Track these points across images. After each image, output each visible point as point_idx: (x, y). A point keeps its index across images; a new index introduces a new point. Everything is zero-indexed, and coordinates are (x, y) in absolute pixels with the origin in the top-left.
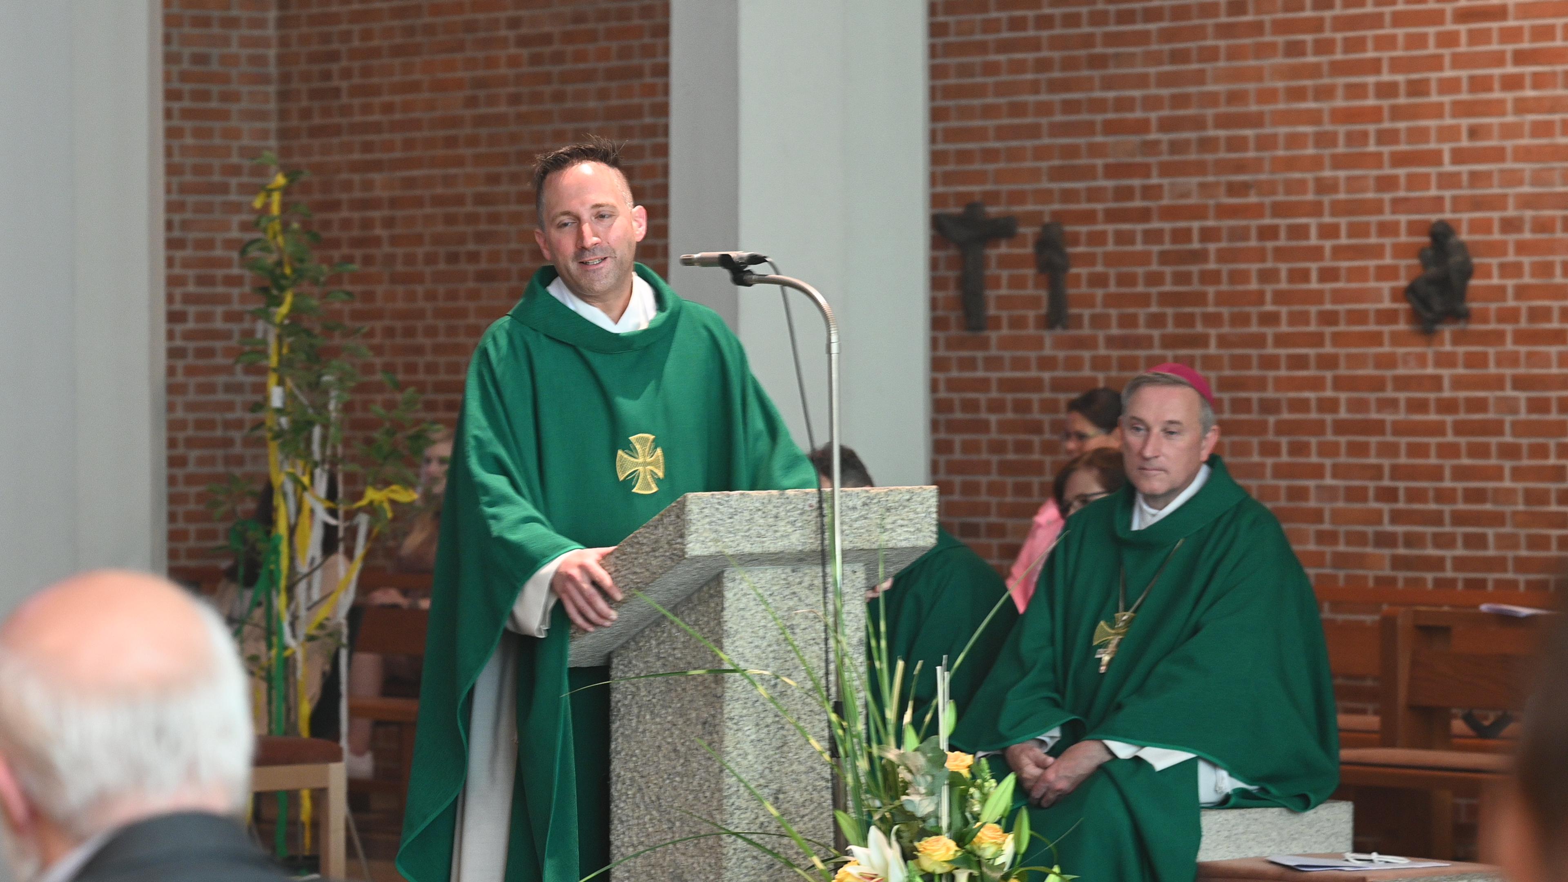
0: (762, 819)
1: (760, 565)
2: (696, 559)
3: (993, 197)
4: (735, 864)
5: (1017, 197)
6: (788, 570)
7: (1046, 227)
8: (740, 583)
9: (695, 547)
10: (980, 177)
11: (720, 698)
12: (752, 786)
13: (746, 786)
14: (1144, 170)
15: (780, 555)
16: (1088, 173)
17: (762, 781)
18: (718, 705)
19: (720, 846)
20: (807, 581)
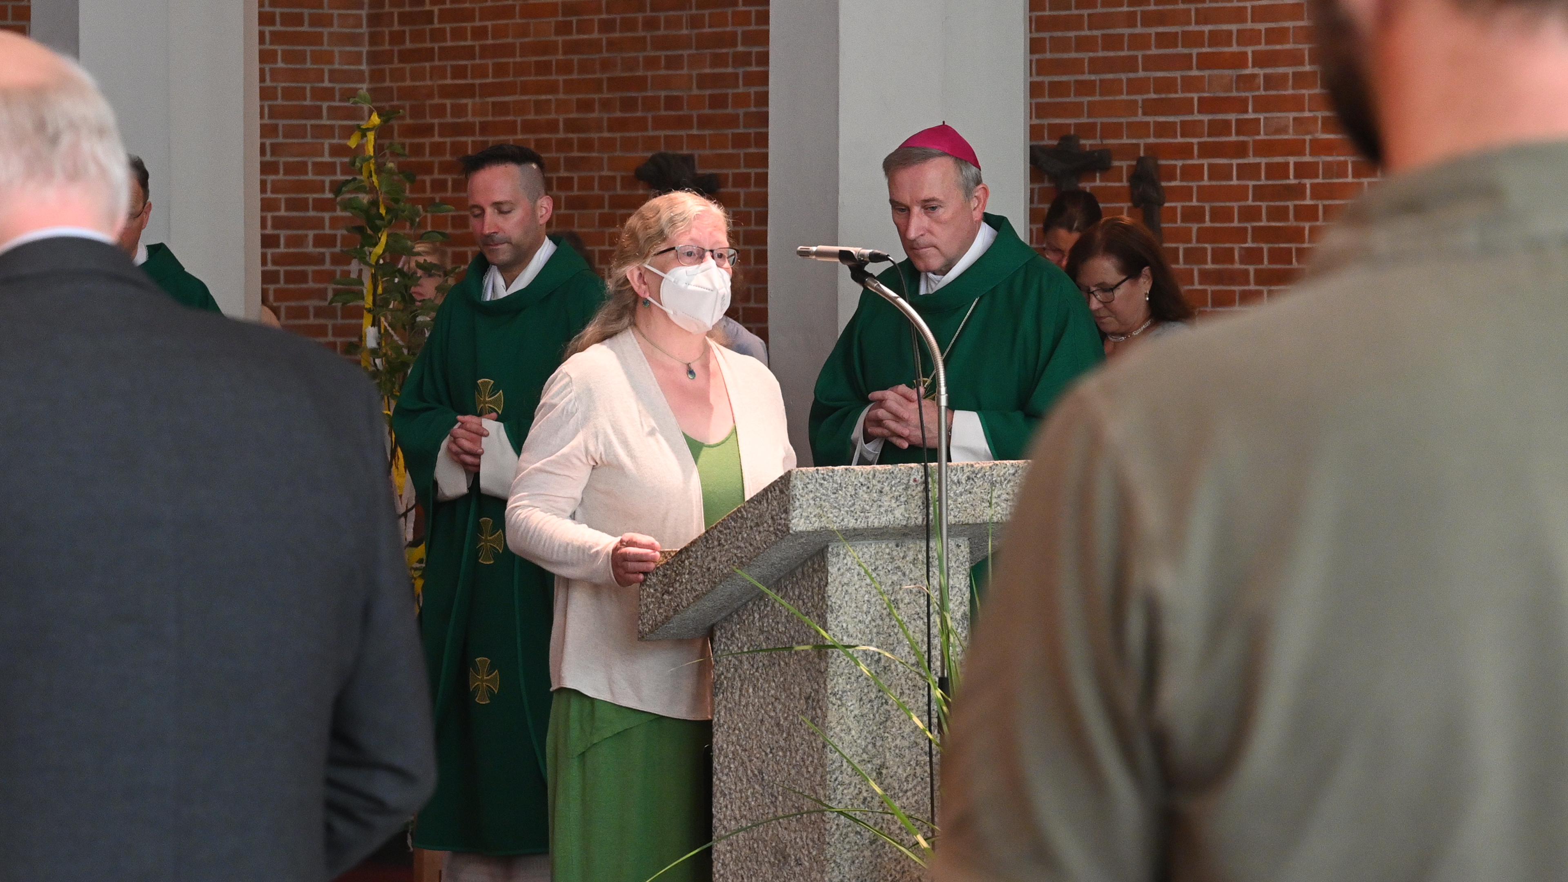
0: (865, 794)
1: (865, 539)
2: (800, 535)
3: (1088, 130)
4: (837, 839)
5: (1113, 130)
6: (892, 545)
7: (1140, 160)
8: (844, 559)
9: (799, 523)
10: (1075, 110)
11: (823, 673)
12: (855, 761)
13: (848, 761)
14: (1240, 105)
15: (885, 530)
16: (1184, 106)
17: (865, 756)
18: (821, 681)
19: (824, 821)
20: (910, 556)
